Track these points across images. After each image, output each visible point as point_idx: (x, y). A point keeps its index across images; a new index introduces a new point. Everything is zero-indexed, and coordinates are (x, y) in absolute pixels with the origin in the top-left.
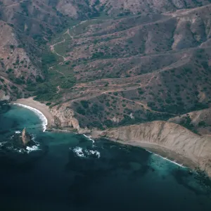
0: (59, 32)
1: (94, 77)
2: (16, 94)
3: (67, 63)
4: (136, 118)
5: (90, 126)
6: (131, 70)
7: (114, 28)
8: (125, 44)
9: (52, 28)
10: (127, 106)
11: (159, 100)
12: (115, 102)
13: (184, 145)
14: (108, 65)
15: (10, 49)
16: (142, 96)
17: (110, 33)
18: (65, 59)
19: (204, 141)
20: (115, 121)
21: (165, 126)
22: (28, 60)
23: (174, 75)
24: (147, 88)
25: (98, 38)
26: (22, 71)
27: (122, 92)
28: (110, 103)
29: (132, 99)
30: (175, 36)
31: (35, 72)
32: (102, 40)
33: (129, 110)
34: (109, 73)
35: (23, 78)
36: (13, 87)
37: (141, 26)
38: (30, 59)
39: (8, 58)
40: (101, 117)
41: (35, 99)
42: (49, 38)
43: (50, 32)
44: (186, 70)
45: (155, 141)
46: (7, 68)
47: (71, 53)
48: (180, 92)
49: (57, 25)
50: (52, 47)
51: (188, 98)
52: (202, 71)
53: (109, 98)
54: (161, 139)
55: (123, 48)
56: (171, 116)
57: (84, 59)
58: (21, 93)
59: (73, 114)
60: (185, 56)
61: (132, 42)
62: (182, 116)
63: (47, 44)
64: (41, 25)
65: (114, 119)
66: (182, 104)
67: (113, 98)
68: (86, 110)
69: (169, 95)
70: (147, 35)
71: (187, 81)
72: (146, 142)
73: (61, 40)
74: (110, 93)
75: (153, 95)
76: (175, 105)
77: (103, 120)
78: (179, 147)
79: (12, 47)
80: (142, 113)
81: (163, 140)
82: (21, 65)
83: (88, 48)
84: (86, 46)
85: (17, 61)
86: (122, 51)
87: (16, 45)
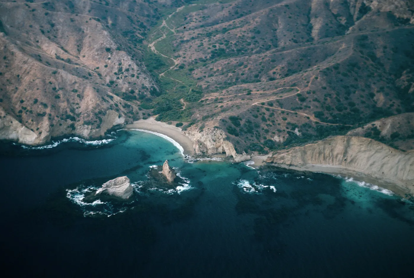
0: (153, 24)
1: (225, 83)
2: (131, 115)
3: (182, 67)
4: (303, 134)
5: (249, 151)
6: (274, 70)
7: (227, 14)
8: (250, 35)
9: (143, 20)
10: (289, 120)
11: (328, 108)
12: (272, 115)
13: (382, 166)
14: (240, 65)
15: (106, 53)
16: (305, 104)
17: (223, 21)
18: (176, 62)
19: (409, 159)
20: (277, 140)
21: (351, 143)
22: (135, 67)
23: (339, 73)
24: (308, 93)
25: (210, 29)
26: (129, 83)
27: (278, 101)
28: (267, 116)
29: (293, 110)
30: (312, 21)
31: (147, 82)
32: (217, 32)
33: (293, 125)
34: (245, 76)
35: (132, 92)
36: (126, 106)
37: (267, 10)
38: (137, 65)
39: (106, 66)
40: (258, 137)
41: (158, 119)
42: (144, 34)
43: (142, 26)
44: (352, 65)
45: (340, 164)
46: (108, 79)
47: (181, 53)
48: (352, 95)
49: (148, 16)
50: (152, 47)
51: (363, 102)
52: (372, 65)
53: (264, 110)
54: (349, 160)
55: (249, 41)
56: (349, 129)
57: (201, 60)
58: (138, 113)
59: (224, 136)
60: (344, 46)
61: (259, 32)
62: (366, 127)
63: (145, 42)
64: (129, 17)
65: (276, 139)
66: (356, 111)
67: (268, 110)
68: (238, 129)
69: (339, 101)
70: (277, 22)
71: (356, 80)
72: (328, 166)
73: (159, 35)
74: (263, 104)
75: (318, 101)
76: (349, 114)
77: (262, 141)
78: (375, 169)
79: (108, 50)
80: (310, 127)
81: (352, 161)
82: (125, 74)
83: (202, 44)
84: (198, 42)
85: (120, 70)
86: (249, 44)
87: (114, 46)
